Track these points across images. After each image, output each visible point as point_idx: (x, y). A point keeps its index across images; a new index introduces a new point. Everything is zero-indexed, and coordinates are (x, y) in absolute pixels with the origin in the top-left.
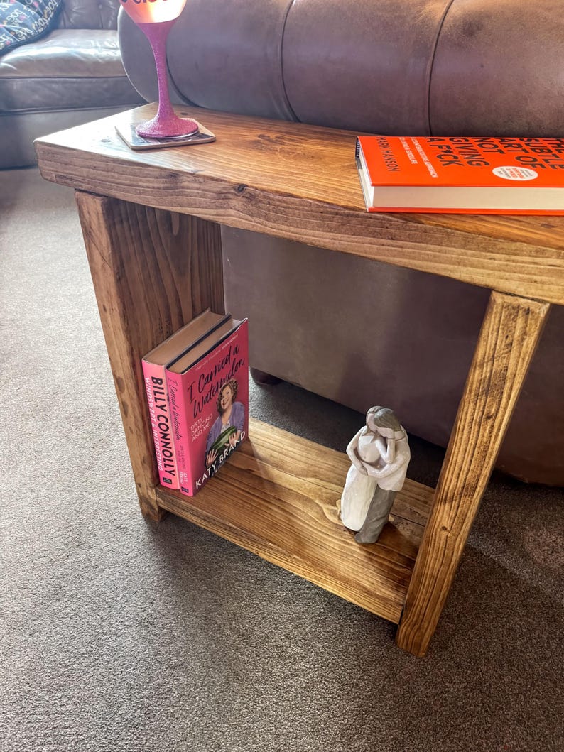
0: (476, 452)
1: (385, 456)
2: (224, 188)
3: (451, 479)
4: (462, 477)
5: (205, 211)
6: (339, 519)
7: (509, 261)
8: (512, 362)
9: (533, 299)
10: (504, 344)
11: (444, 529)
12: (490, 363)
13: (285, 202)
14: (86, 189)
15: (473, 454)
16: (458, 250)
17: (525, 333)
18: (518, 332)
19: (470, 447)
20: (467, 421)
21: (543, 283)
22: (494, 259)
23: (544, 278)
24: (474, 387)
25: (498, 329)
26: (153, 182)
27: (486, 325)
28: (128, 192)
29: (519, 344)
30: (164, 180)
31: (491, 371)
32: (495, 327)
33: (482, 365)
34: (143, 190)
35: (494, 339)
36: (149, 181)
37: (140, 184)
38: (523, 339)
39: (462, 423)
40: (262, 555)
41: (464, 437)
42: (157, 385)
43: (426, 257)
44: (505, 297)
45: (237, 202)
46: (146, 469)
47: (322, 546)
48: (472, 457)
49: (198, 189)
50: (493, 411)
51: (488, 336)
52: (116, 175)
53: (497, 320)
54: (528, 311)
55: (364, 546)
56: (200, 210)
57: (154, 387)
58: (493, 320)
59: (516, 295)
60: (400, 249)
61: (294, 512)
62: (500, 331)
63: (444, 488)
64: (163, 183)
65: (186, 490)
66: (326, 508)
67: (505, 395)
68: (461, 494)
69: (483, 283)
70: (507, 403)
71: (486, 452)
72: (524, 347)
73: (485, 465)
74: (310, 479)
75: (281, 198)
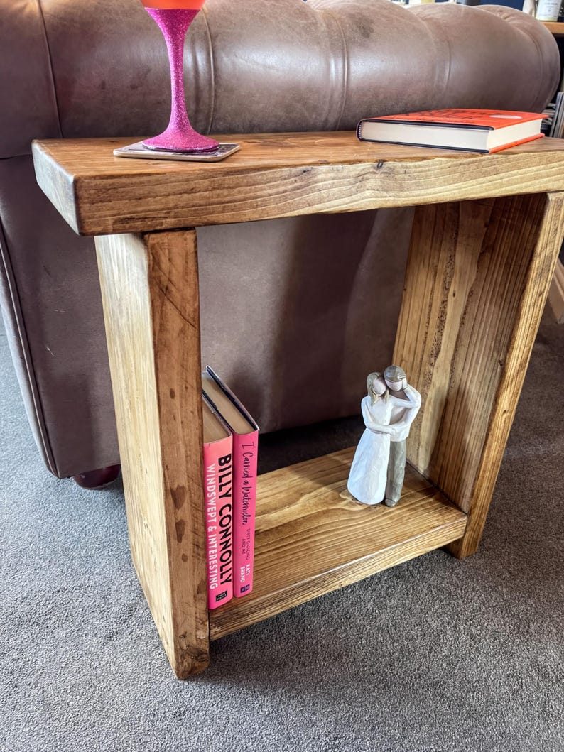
2: (363, 169)
4: (520, 357)
5: (339, 201)
8: (556, 242)
10: (553, 231)
11: (505, 412)
12: (545, 251)
13: (420, 166)
14: (169, 227)
15: (529, 331)
16: (534, 168)
19: (527, 327)
22: (553, 167)
24: (535, 275)
25: (551, 221)
26: (277, 186)
28: (239, 209)
29: (561, 227)
30: (293, 179)
31: (545, 256)
33: (540, 254)
34: (263, 201)
35: (548, 230)
36: (273, 187)
37: (259, 193)
39: (525, 310)
40: (347, 581)
42: (226, 465)
44: (556, 194)
45: (374, 181)
46: (200, 599)
48: (528, 334)
49: (333, 179)
50: (543, 288)
52: (225, 192)
53: (552, 213)
56: (332, 203)
57: (220, 471)
58: (549, 215)
59: (560, 191)
63: (508, 375)
64: (292, 183)
65: (244, 589)
67: (551, 269)
68: (518, 371)
74: (303, 499)
75: (416, 163)
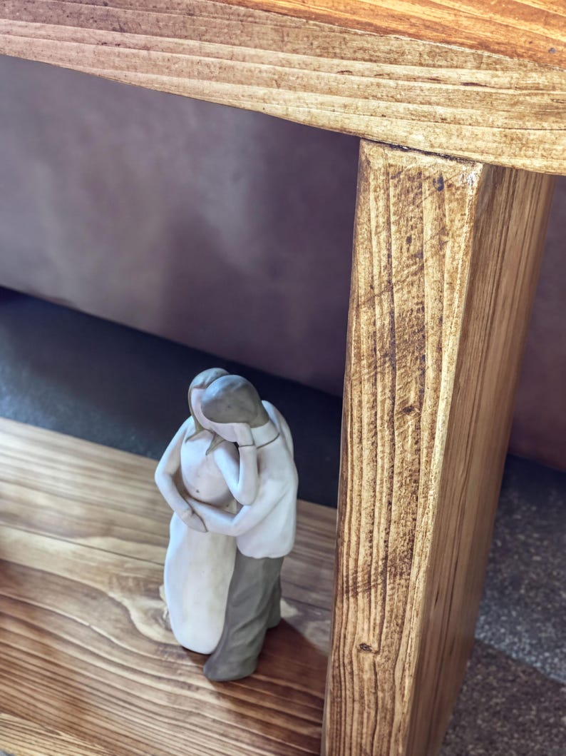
0: (396, 486)
1: (236, 488)
3: (358, 543)
4: (379, 537)
6: (168, 629)
7: (379, 75)
8: (430, 292)
9: (446, 157)
10: (406, 254)
11: (364, 647)
12: (385, 296)
15: (391, 489)
17: (443, 231)
18: (429, 231)
19: (382, 475)
20: (365, 421)
21: (456, 121)
22: (349, 72)
23: (460, 112)
24: (364, 347)
25: (388, 223)
27: (361, 216)
29: (437, 253)
31: (392, 313)
32: (381, 220)
33: (371, 301)
35: (383, 245)
38: (442, 244)
39: (356, 427)
41: (366, 453)
43: (206, 71)
44: (389, 153)
47: (127, 702)
48: (390, 495)
50: (412, 397)
51: (370, 240)
53: (381, 203)
54: (441, 184)
55: (225, 685)
58: (372, 204)
59: (409, 149)
60: (144, 53)
61: (60, 628)
62: (393, 228)
63: (347, 564)
66: (137, 608)
67: (430, 362)
68: (383, 573)
69: (339, 125)
70: (438, 379)
71: (416, 481)
72: (448, 260)
73: (420, 511)
74: (96, 541)
